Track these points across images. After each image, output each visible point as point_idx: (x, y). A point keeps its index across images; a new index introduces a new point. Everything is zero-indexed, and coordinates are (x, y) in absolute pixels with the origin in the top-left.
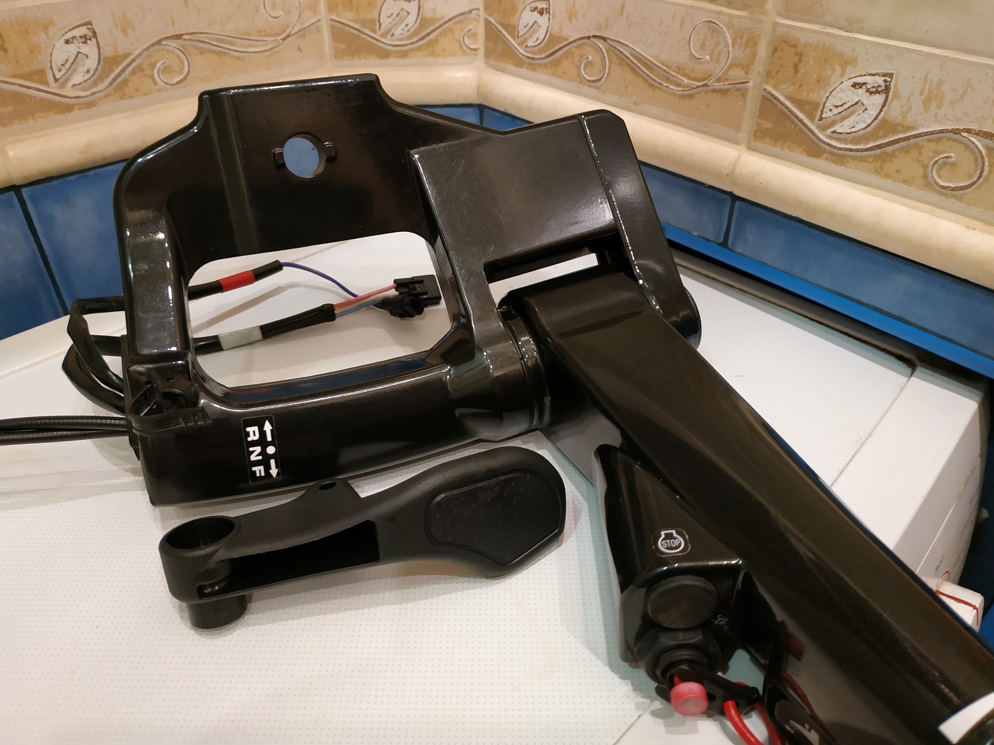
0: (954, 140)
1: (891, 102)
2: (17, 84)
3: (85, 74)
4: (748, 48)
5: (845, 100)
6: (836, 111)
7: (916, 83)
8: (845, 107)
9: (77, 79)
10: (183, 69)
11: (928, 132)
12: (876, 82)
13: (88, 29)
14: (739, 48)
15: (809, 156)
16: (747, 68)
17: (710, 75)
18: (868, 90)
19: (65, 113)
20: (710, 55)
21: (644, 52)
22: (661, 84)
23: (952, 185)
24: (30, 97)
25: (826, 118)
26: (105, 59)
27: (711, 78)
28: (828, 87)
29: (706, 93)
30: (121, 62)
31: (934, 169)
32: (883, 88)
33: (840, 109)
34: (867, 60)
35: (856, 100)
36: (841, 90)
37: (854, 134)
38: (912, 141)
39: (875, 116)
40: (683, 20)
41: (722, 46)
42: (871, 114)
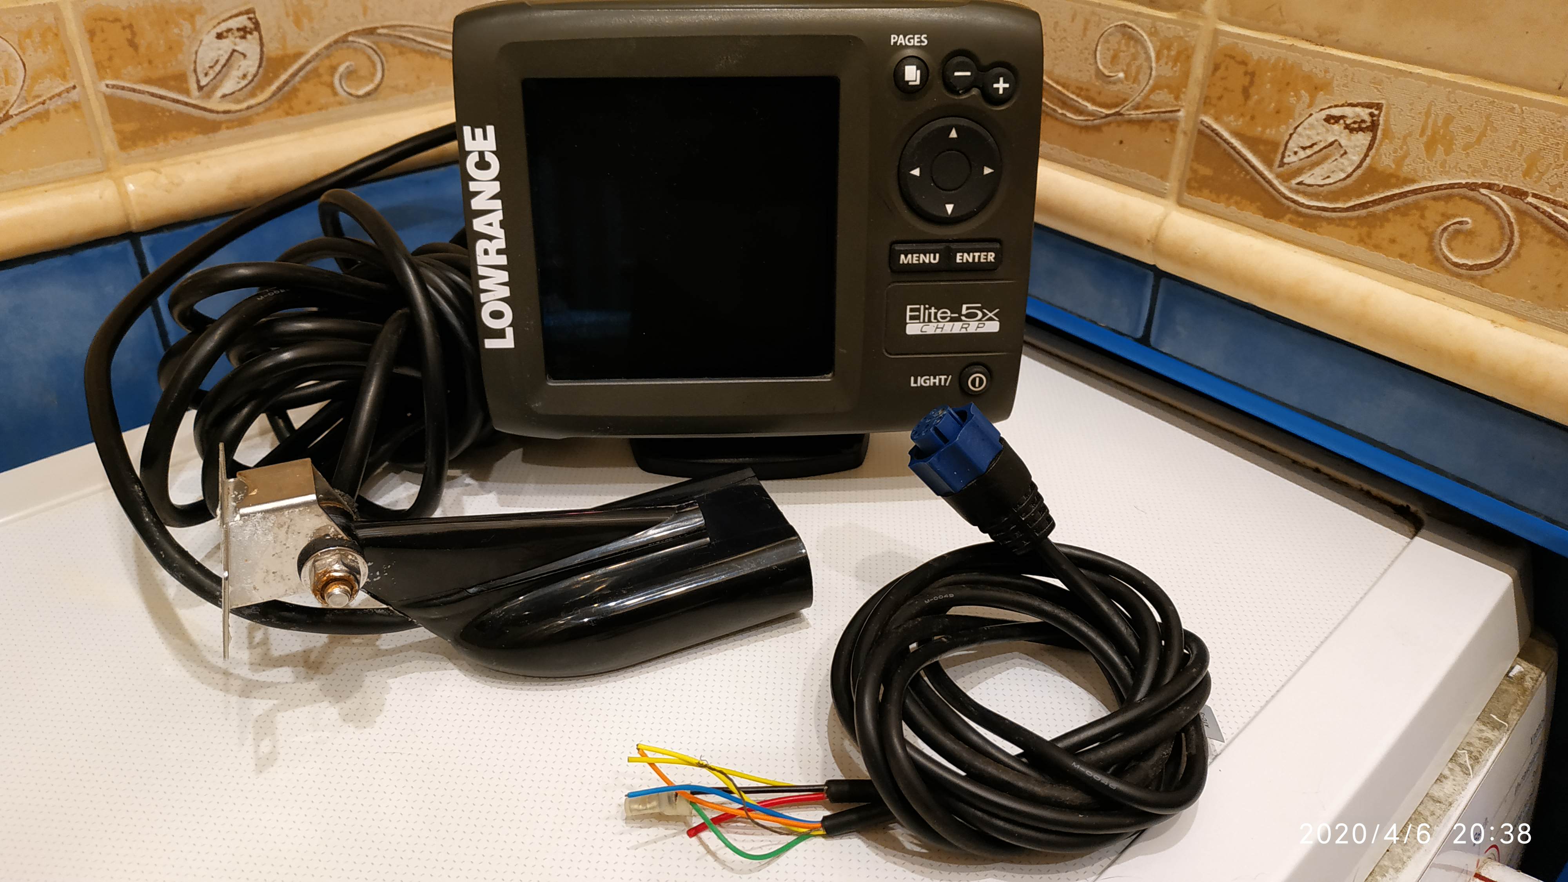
0: (1471, 199)
1: (1381, 145)
2: (148, 92)
3: (240, 80)
4: (1179, 64)
5: (1316, 139)
6: (1302, 154)
7: (1414, 117)
8: (1316, 148)
9: (229, 86)
10: (373, 75)
11: (1433, 187)
12: (1358, 116)
13: (250, 19)
14: (1166, 64)
15: (1265, 216)
16: (1176, 91)
18: (1347, 127)
19: (208, 134)
20: (1126, 73)
22: (1054, 110)
23: (1470, 263)
24: (163, 110)
25: (1289, 164)
26: (270, 59)
27: (1126, 103)
28: (1291, 121)
29: (1119, 124)
30: (290, 64)
31: (1443, 239)
33: (1309, 152)
34: (1345, 85)
35: (1331, 140)
36: (1309, 124)
37: (1329, 186)
38: (1410, 199)
39: (1358, 162)
40: (1087, 22)
41: (1141, 60)
42: (1352, 160)
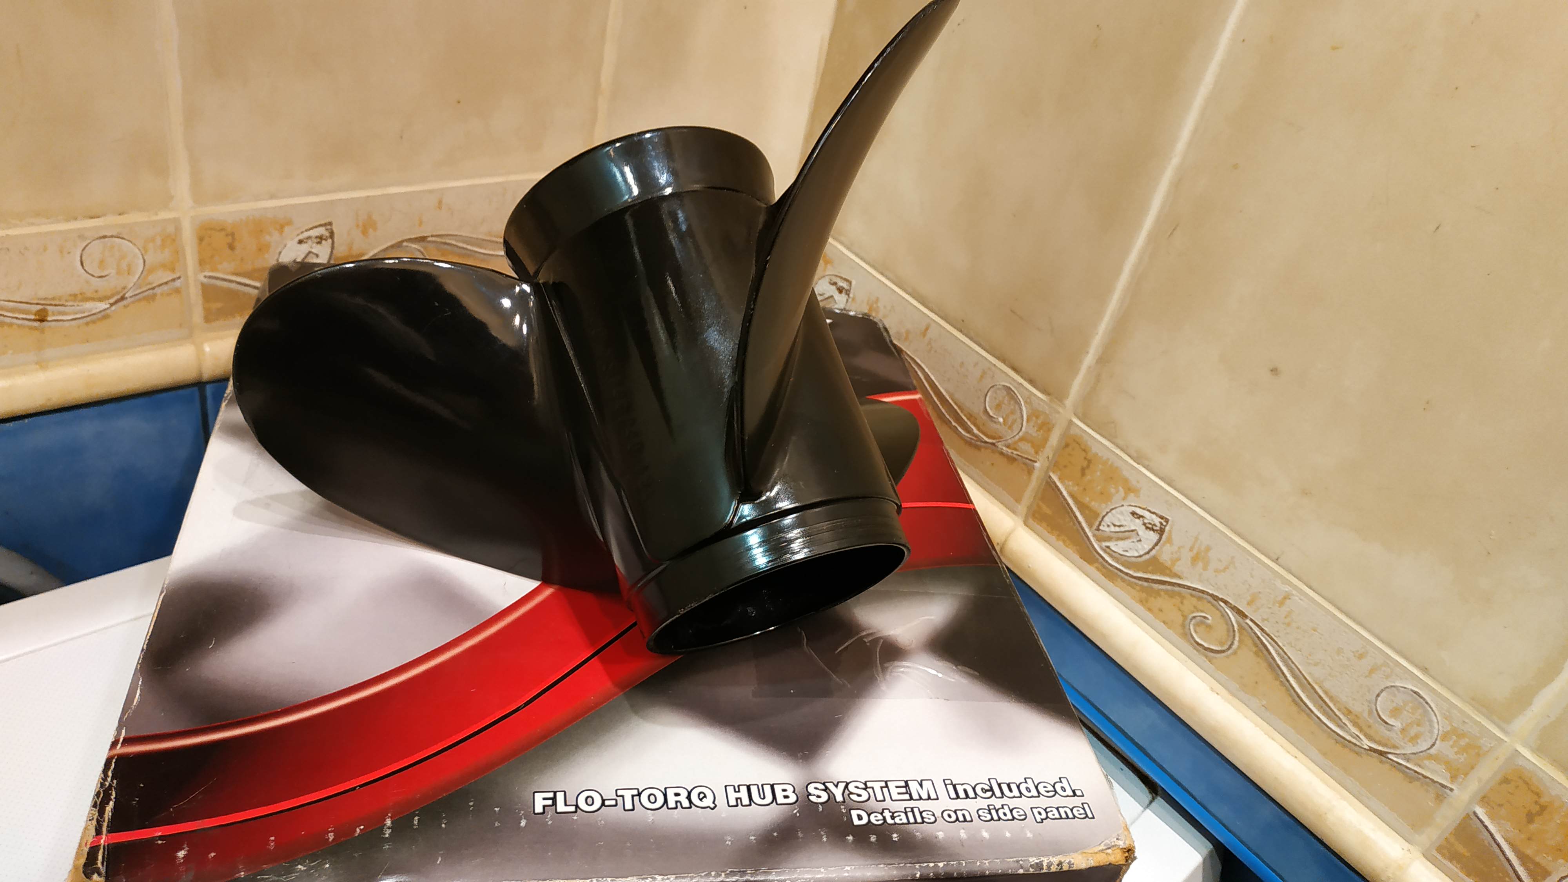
0: (1213, 605)
1: (1164, 545)
2: (236, 281)
4: (1041, 431)
5: (1123, 523)
6: (1113, 529)
7: (1187, 537)
8: (1122, 529)
11: (1191, 587)
12: (1152, 520)
13: (327, 230)
14: (1034, 427)
15: (1081, 558)
16: (1038, 447)
17: (1000, 438)
18: (1144, 524)
20: (1004, 419)
21: (939, 383)
22: (950, 422)
23: (1206, 645)
25: (1102, 531)
27: (1001, 440)
28: (1109, 503)
29: (993, 452)
31: (1192, 623)
33: (1117, 529)
34: (1148, 496)
35: (1133, 528)
36: (1120, 511)
37: (1126, 558)
38: (1177, 589)
39: (1147, 550)
40: (984, 373)
41: (1017, 416)
42: (1144, 547)
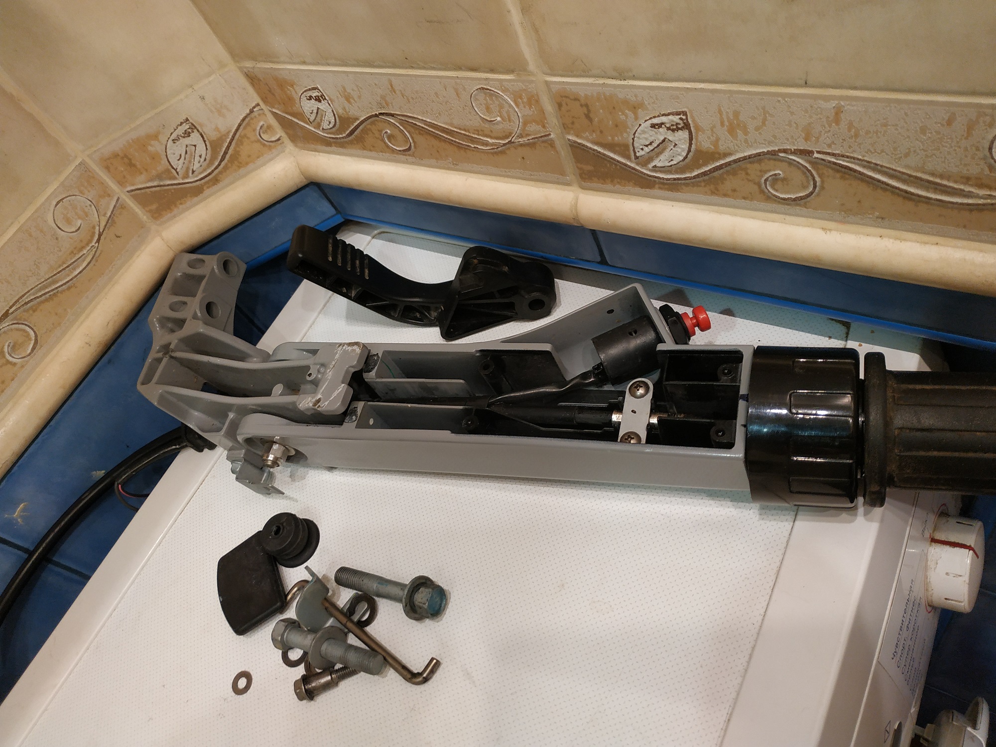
0: (775, 160)
1: (697, 136)
4: (533, 106)
5: (651, 139)
6: (647, 149)
7: (711, 116)
8: (655, 145)
10: (28, 336)
11: (746, 156)
12: (673, 121)
14: (525, 107)
15: (642, 188)
16: (542, 121)
17: (510, 134)
18: (668, 129)
20: (501, 117)
21: (436, 121)
22: (469, 146)
23: (793, 196)
25: (641, 156)
27: (512, 135)
28: (628, 130)
29: (515, 148)
31: (767, 186)
32: (682, 125)
33: (651, 148)
34: (654, 103)
35: (662, 138)
36: (642, 131)
37: (675, 166)
39: (687, 149)
40: (456, 91)
41: (506, 108)
42: (683, 148)
